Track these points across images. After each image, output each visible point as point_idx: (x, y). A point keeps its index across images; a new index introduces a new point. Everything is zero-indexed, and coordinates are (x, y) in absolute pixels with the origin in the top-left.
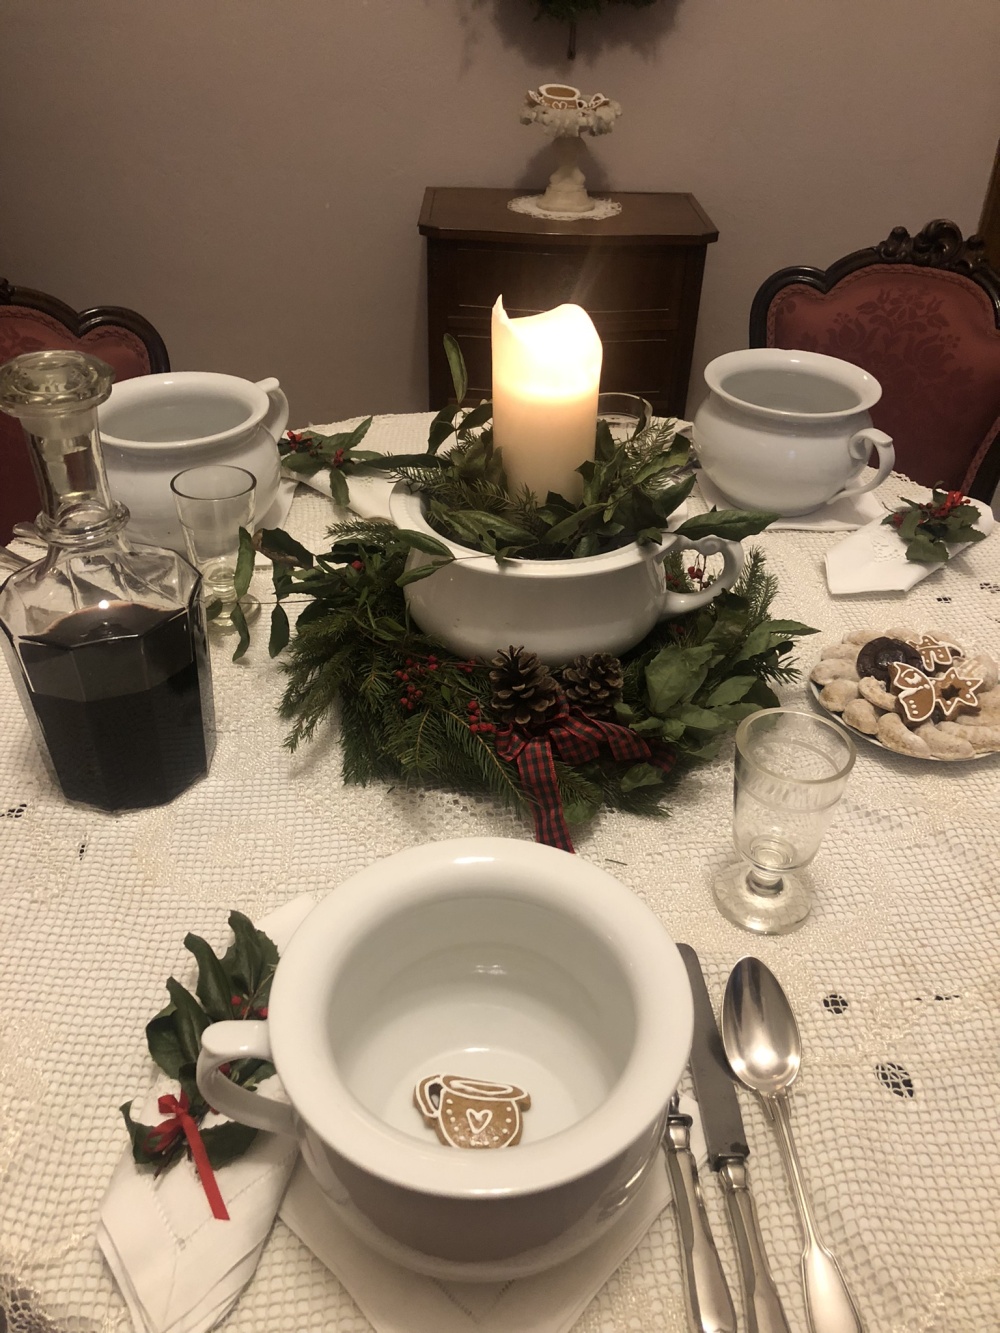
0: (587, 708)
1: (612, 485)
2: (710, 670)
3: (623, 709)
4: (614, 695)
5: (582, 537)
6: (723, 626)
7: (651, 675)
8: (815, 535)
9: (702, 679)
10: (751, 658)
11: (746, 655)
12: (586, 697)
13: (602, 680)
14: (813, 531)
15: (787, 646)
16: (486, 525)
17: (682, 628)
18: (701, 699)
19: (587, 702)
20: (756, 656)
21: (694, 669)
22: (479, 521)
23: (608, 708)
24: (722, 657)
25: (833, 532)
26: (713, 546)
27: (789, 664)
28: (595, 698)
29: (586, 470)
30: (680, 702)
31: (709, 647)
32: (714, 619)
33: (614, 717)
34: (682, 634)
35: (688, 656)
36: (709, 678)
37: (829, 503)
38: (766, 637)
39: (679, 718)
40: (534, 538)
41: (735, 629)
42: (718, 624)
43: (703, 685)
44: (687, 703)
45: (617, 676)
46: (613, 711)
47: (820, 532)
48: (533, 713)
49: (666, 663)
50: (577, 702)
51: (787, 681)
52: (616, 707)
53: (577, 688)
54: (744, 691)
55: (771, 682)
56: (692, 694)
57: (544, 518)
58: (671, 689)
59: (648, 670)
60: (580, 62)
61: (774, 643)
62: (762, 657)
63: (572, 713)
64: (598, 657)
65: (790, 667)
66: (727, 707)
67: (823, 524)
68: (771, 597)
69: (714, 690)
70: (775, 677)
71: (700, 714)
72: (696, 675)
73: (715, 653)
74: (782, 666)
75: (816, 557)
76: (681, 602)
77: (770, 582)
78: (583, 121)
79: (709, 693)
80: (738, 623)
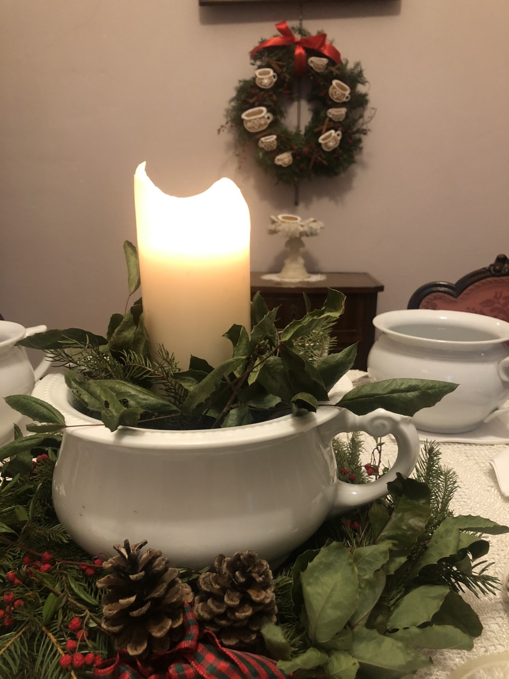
0: (223, 632)
1: (260, 346)
2: (389, 578)
3: (274, 633)
4: (262, 613)
5: (232, 408)
6: (401, 520)
7: (309, 584)
8: (478, 447)
9: (379, 591)
10: (440, 561)
11: (433, 558)
12: (223, 616)
13: (243, 590)
14: (476, 444)
15: (481, 548)
16: (119, 393)
17: (356, 524)
18: (380, 619)
19: (223, 622)
20: (445, 559)
21: (367, 577)
22: (112, 389)
23: (253, 632)
24: (403, 560)
25: (493, 445)
26: (383, 425)
27: (483, 570)
28: (232, 618)
29: (234, 333)
30: (350, 625)
31: (385, 546)
32: (390, 510)
33: (262, 647)
34: (356, 530)
35: (357, 559)
36: (388, 589)
37: (486, 421)
38: (454, 534)
39: (349, 651)
40: (174, 408)
41: (417, 522)
42: (395, 517)
43: (382, 599)
44: (360, 627)
45: (265, 586)
46: (261, 637)
47: (481, 445)
48: (151, 639)
49: (328, 566)
50: (211, 622)
51: (483, 591)
52: (264, 631)
53: (209, 601)
54: (434, 606)
55: (465, 592)
56: (366, 612)
57: (186, 385)
58: (336, 606)
59: (304, 575)
60: (301, 206)
61: (465, 544)
62: (452, 560)
63: (204, 639)
64: (238, 557)
65: (485, 573)
66: (414, 630)
67: (482, 438)
68: (451, 492)
69: (396, 605)
70: (468, 586)
71: (380, 644)
72: (371, 584)
73: (392, 554)
74: (476, 571)
75: (482, 465)
76: (354, 494)
77: (448, 476)
78: (301, 229)
79: (389, 612)
80: (420, 516)
